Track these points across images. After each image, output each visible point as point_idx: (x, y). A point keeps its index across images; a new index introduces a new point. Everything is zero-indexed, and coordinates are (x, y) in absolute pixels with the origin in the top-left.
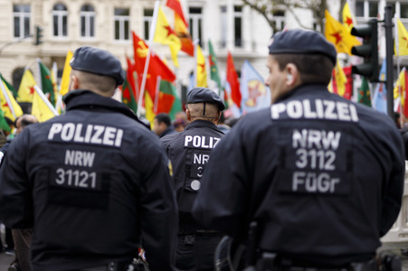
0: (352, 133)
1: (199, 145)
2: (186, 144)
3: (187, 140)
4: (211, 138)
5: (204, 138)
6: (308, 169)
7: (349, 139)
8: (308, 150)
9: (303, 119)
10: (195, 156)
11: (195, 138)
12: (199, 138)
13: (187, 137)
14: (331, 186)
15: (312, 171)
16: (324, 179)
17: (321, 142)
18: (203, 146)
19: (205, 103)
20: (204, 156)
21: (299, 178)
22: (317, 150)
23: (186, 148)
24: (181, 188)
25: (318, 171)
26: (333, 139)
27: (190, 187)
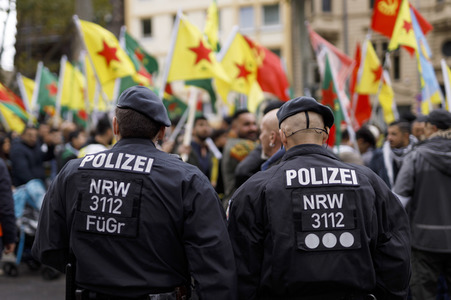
0: (142, 184)
1: (307, 182)
2: (289, 183)
3: (290, 175)
4: (324, 170)
5: (313, 170)
6: (98, 213)
7: (138, 189)
8: (100, 196)
9: (102, 169)
10: (305, 199)
11: (300, 171)
12: (307, 171)
13: (288, 173)
14: (118, 228)
15: (102, 214)
16: (111, 222)
17: (112, 190)
18: (314, 182)
19: (306, 112)
20: (318, 197)
21: (91, 220)
22: (108, 197)
23: (289, 188)
24: (291, 249)
25: (107, 215)
26: (123, 189)
27: (304, 245)
